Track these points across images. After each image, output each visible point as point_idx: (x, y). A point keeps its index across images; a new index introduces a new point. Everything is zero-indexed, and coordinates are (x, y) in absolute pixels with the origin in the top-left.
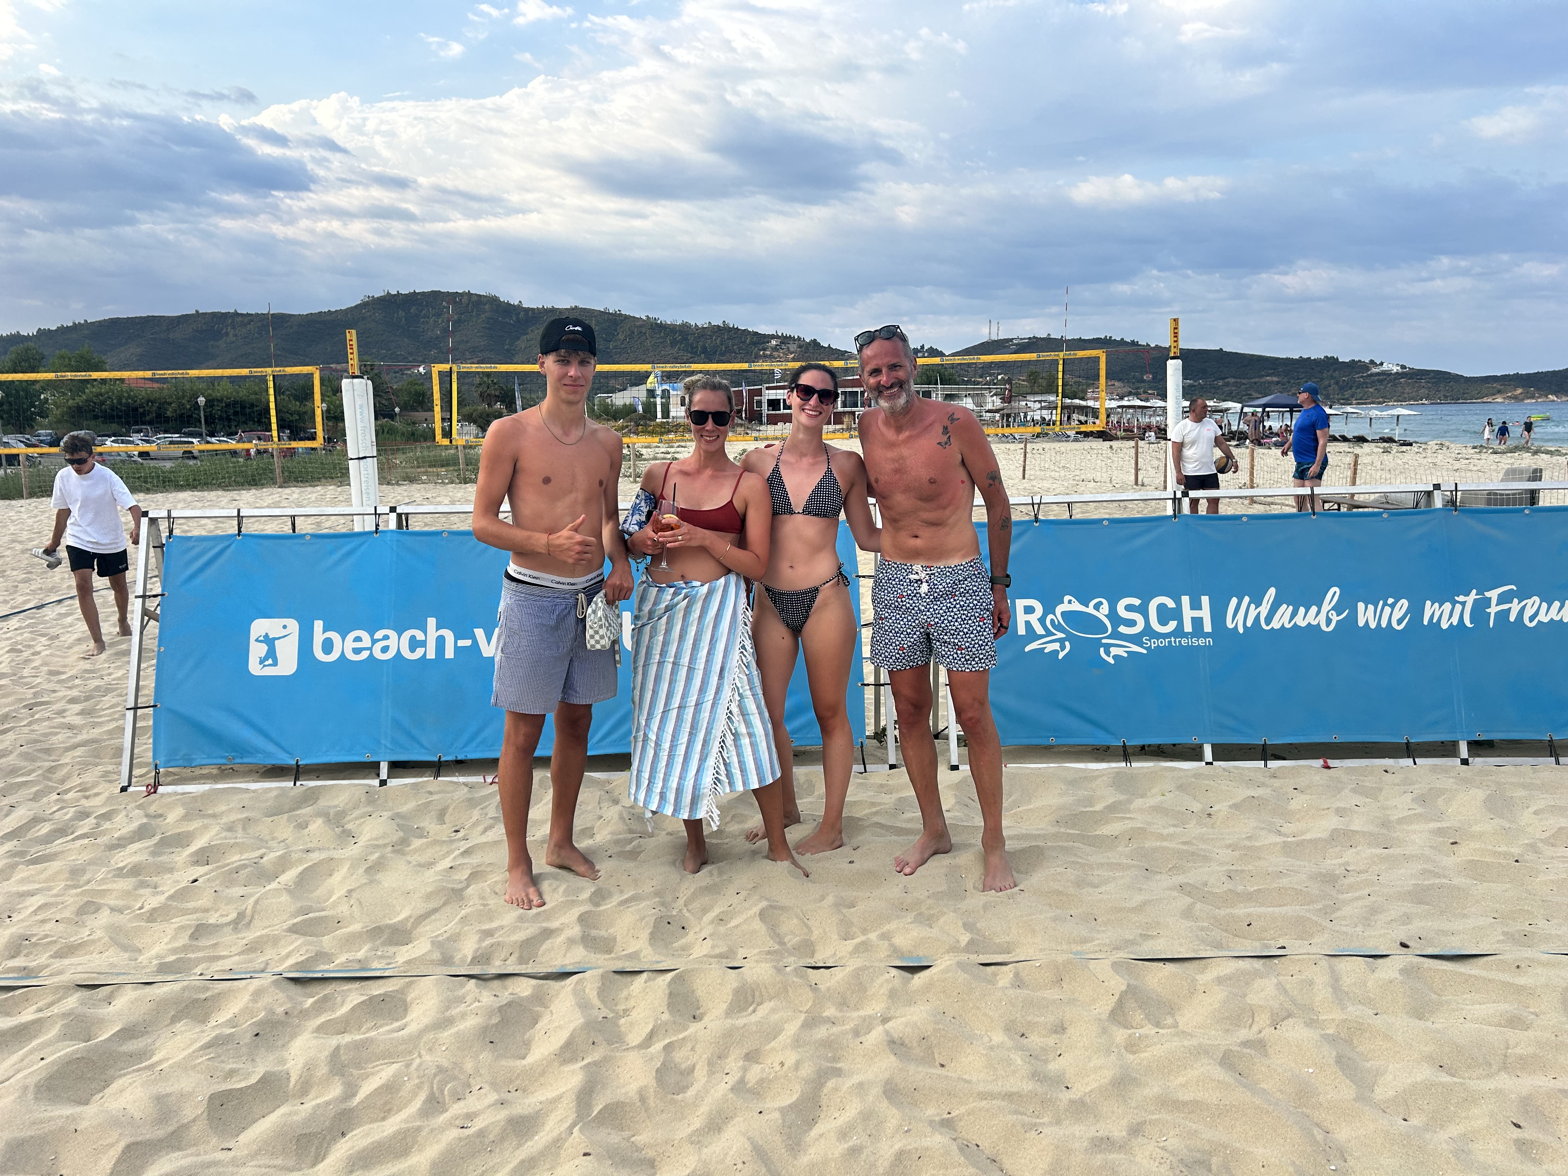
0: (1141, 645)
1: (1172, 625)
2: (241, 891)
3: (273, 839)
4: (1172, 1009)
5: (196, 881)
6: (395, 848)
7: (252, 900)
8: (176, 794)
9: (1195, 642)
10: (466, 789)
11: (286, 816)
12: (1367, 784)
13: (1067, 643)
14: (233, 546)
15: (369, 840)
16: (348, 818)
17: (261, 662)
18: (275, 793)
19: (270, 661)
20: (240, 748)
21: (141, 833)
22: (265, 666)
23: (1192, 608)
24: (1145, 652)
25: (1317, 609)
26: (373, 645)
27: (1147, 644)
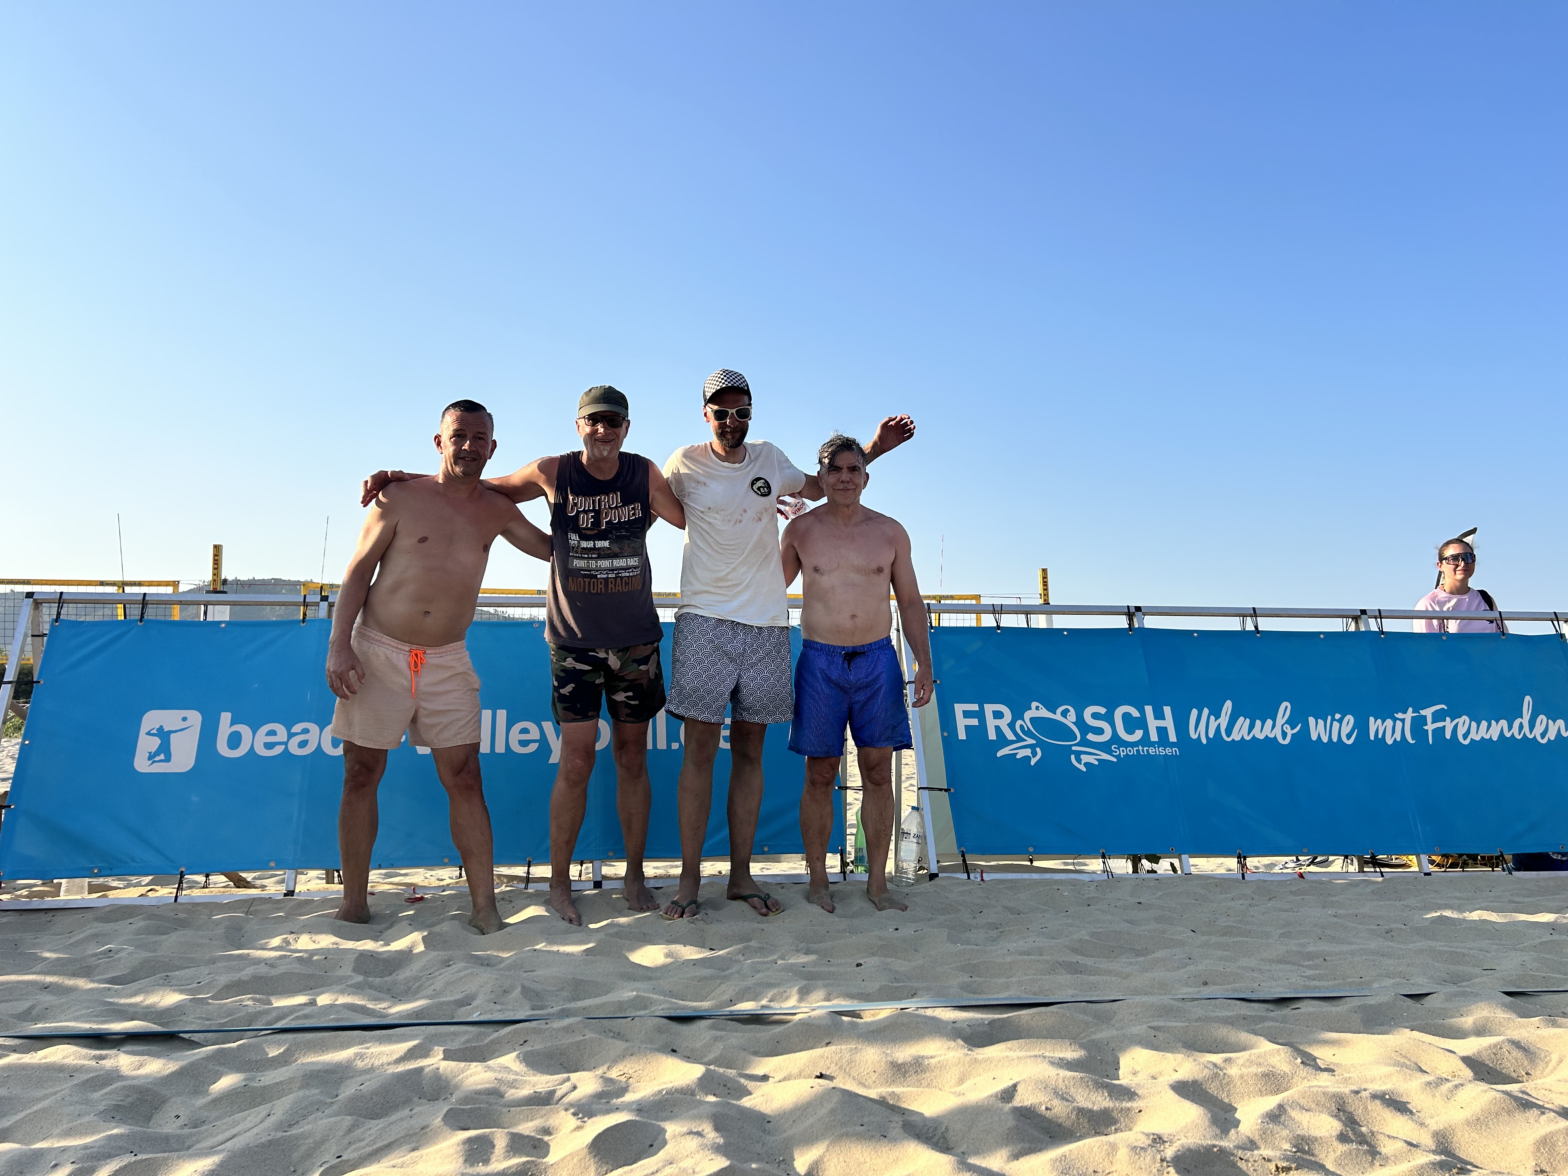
0: (1110, 753)
1: (1138, 734)
9: (1161, 751)
13: (1038, 750)
14: (131, 633)
17: (151, 757)
19: (162, 757)
22: (154, 762)
23: (1156, 718)
24: (1115, 760)
25: (1272, 722)
26: (289, 739)
27: (1116, 752)
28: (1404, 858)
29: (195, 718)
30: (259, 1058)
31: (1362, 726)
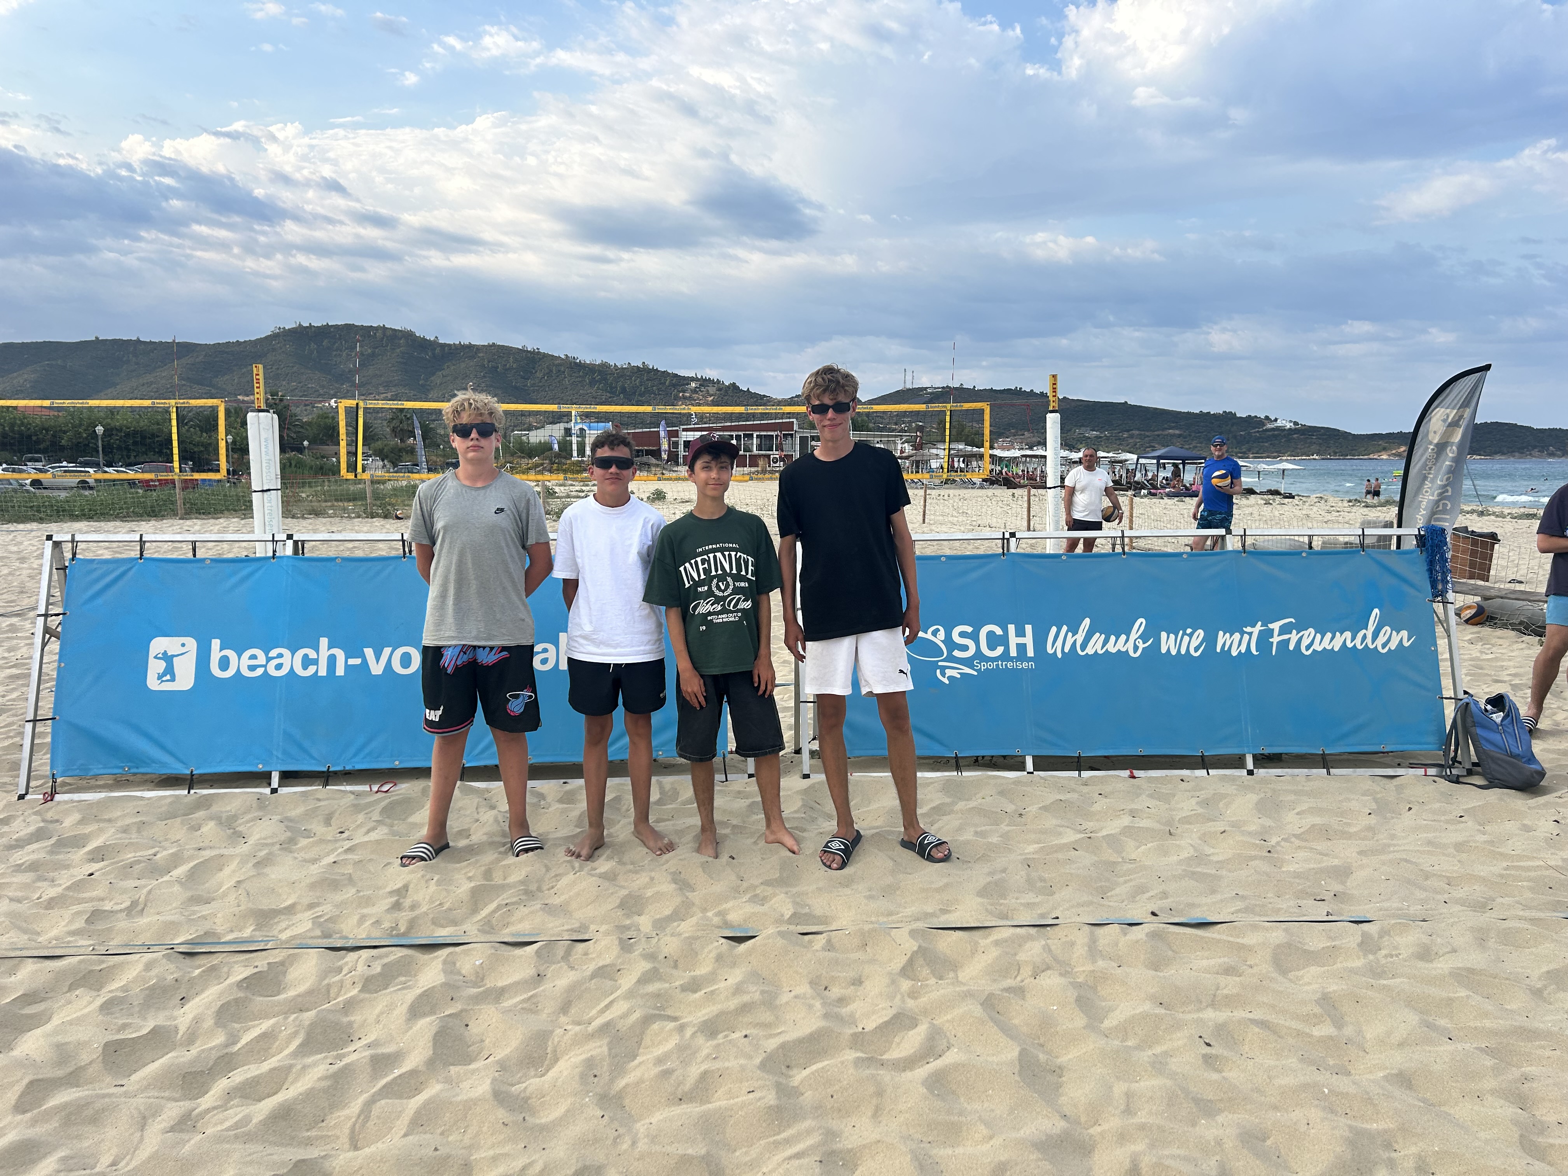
0: (972, 667)
1: (1000, 650)
2: (137, 883)
3: (166, 840)
4: (954, 966)
5: (91, 874)
6: (283, 846)
7: (145, 891)
8: (72, 801)
9: (1019, 665)
10: (352, 797)
11: (179, 820)
12: (1163, 791)
14: (134, 569)
15: (258, 840)
16: (240, 821)
17: (160, 677)
18: (169, 800)
19: (168, 677)
20: (136, 759)
21: (38, 835)
22: (163, 681)
23: (1018, 636)
24: (976, 673)
25: (1125, 638)
26: (267, 662)
27: (978, 666)
31: (1210, 640)
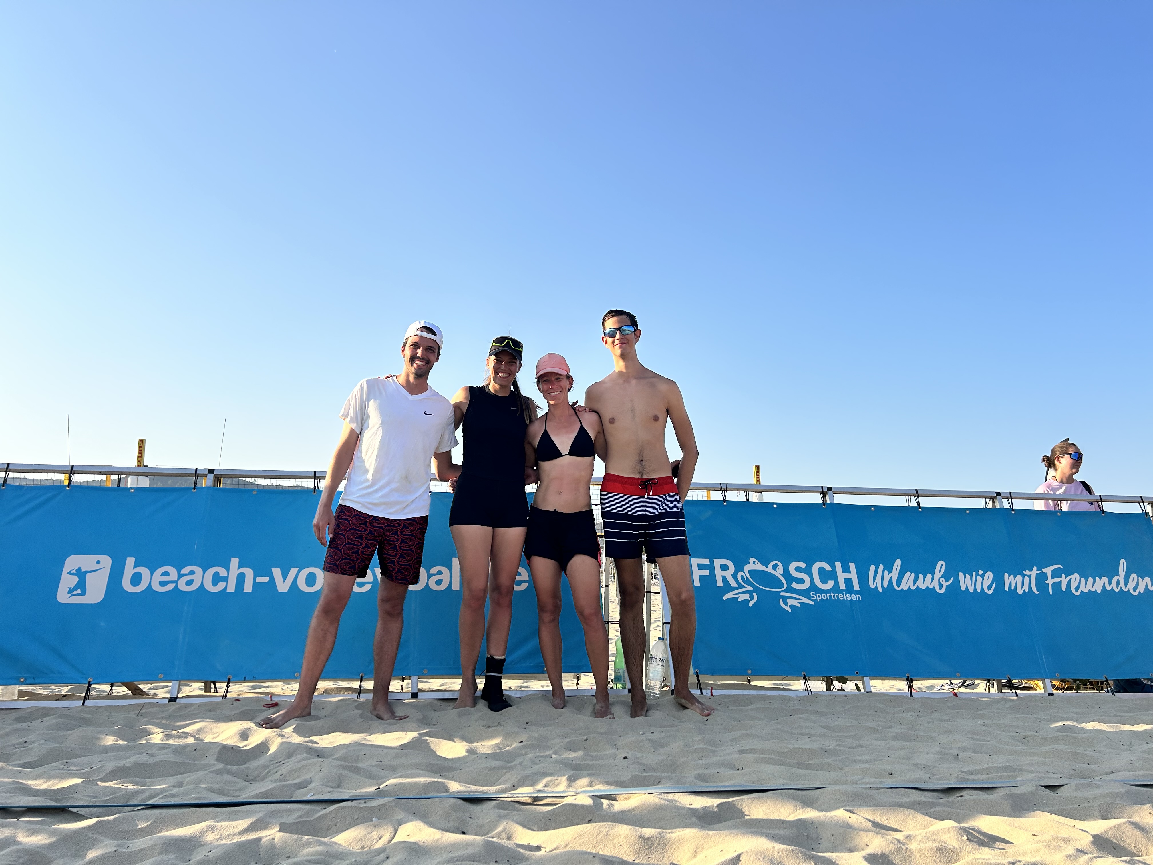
0: (809, 598)
1: (830, 584)
9: (848, 597)
13: (755, 595)
14: (60, 496)
17: (70, 591)
19: (79, 591)
22: (72, 595)
23: (844, 572)
24: (813, 603)
25: (931, 576)
26: (179, 579)
27: (814, 597)
28: (1032, 683)
29: (106, 561)
30: (130, 828)
31: (999, 580)
